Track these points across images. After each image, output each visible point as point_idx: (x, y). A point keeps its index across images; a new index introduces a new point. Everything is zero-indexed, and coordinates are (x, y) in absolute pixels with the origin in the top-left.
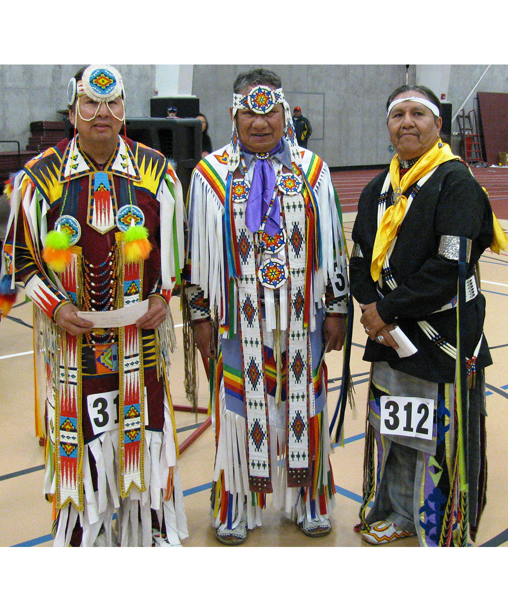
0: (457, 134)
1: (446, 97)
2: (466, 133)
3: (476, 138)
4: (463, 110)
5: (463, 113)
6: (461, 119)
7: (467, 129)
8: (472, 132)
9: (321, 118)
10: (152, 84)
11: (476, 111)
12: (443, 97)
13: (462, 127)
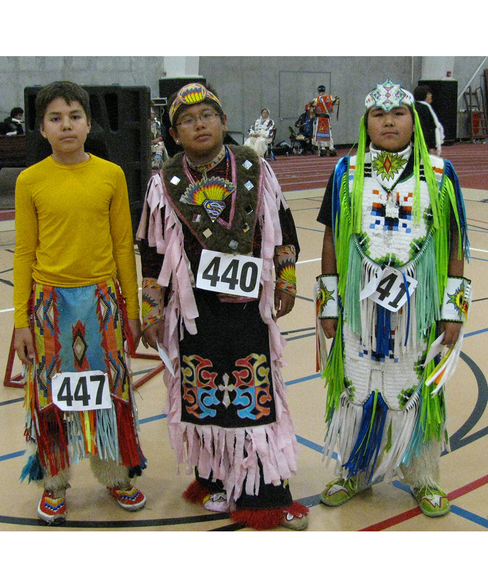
0: (464, 110)
1: (452, 74)
2: (473, 110)
3: (483, 116)
4: (470, 87)
5: (470, 91)
6: (468, 97)
7: (474, 106)
8: (479, 110)
10: (160, 66)
11: (483, 88)
12: (448, 74)
13: (469, 104)
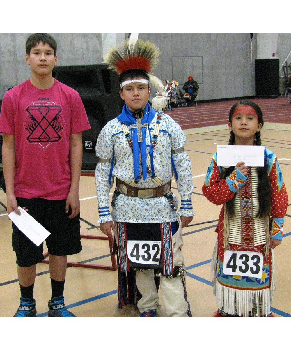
0: (283, 77)
2: (289, 76)
5: (286, 64)
6: (285, 68)
9: (201, 71)
10: (101, 55)
12: (274, 55)
13: (286, 73)
